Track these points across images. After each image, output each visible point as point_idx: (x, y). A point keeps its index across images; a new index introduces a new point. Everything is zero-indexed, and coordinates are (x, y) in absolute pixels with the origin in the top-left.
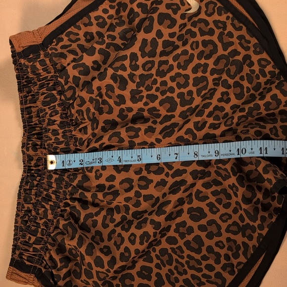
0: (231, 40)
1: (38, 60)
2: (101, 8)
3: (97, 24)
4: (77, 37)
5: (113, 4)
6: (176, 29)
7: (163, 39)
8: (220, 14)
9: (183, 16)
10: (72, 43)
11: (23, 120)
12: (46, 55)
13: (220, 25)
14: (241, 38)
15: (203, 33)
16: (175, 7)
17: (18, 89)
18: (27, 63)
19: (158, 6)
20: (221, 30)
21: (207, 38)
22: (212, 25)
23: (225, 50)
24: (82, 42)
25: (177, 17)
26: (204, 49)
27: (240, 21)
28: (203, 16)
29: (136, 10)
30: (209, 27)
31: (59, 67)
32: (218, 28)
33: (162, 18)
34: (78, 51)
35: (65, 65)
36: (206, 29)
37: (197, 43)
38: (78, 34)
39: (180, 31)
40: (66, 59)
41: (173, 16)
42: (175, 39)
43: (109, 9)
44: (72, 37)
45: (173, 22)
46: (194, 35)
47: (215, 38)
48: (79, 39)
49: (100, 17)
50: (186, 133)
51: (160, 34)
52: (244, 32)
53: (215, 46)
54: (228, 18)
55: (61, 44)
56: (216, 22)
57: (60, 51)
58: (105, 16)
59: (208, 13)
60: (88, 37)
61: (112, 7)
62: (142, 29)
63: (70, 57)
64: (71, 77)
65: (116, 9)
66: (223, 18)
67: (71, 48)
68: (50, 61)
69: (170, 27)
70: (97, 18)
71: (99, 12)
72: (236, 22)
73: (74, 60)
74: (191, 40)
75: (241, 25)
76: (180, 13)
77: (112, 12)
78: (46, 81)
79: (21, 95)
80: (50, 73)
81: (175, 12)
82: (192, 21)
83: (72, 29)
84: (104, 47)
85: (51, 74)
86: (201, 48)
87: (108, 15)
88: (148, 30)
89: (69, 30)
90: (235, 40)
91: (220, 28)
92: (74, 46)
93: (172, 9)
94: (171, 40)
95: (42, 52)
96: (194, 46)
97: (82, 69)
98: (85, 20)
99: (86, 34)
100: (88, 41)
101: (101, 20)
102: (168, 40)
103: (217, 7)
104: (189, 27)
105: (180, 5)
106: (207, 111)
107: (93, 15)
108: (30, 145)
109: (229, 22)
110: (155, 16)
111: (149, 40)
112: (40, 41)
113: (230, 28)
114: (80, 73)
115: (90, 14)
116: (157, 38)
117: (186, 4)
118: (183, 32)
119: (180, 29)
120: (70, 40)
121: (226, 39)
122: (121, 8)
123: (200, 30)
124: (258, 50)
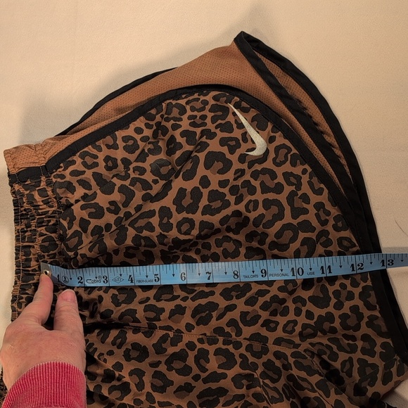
0: (305, 206)
1: (37, 189)
2: (132, 126)
3: (125, 148)
4: (95, 161)
5: (151, 123)
6: (230, 175)
7: (210, 188)
8: (293, 164)
9: (242, 158)
10: (86, 170)
11: (16, 262)
12: (49, 183)
13: (292, 179)
14: (319, 206)
15: (265, 189)
16: (233, 143)
17: (15, 220)
18: (22, 190)
19: (208, 141)
20: (293, 188)
21: (271, 196)
22: (280, 179)
23: (294, 217)
24: (101, 169)
25: (234, 158)
26: (264, 212)
27: (321, 181)
28: (269, 164)
29: (179, 139)
30: (276, 181)
31: (63, 201)
32: (290, 184)
33: (212, 158)
34: (93, 183)
35: (72, 201)
36: (271, 184)
37: (256, 202)
38: (96, 157)
39: (235, 179)
40: (73, 194)
41: (228, 156)
42: (226, 190)
43: (144, 127)
44: (89, 160)
45: (228, 165)
46: (252, 191)
47: (282, 198)
48: (96, 165)
49: (130, 138)
50: (228, 325)
51: (205, 182)
52: (324, 198)
53: (282, 209)
54: (304, 171)
55: (71, 168)
56: (287, 175)
57: (68, 178)
58: (138, 137)
59: (278, 161)
60: (110, 164)
61: (148, 126)
62: (182, 173)
63: (80, 191)
64: (78, 219)
65: (153, 130)
66: (298, 170)
67: (83, 176)
68: (52, 192)
69: (221, 172)
70: (125, 139)
71: (130, 131)
72: (315, 180)
73: (85, 197)
74: (248, 198)
75: (322, 186)
76: (238, 152)
77: (148, 133)
78: (45, 217)
79: (18, 228)
80: (52, 207)
81: (232, 151)
82: (253, 169)
83: (89, 149)
84: (127, 183)
85: (53, 209)
86: (261, 210)
87: (142, 135)
88: (189, 176)
89: (86, 149)
90: (310, 207)
91: (292, 184)
92: (88, 175)
93: (229, 146)
94: (221, 190)
95: (43, 178)
96: (251, 207)
97: (93, 210)
98: (109, 139)
99: (107, 159)
100: (108, 168)
101: (131, 143)
102: (217, 190)
103: (292, 153)
104: (247, 177)
105: (241, 141)
106: (261, 300)
107: (120, 134)
108: (24, 300)
109: (305, 179)
110: (202, 156)
111: (189, 190)
112: (43, 163)
113: (305, 188)
114: (91, 215)
115: (116, 133)
116: (200, 187)
117: (249, 140)
118: (239, 182)
119: (236, 176)
120: (84, 164)
121: (299, 203)
122: (160, 131)
123: (262, 184)
124: (340, 224)
